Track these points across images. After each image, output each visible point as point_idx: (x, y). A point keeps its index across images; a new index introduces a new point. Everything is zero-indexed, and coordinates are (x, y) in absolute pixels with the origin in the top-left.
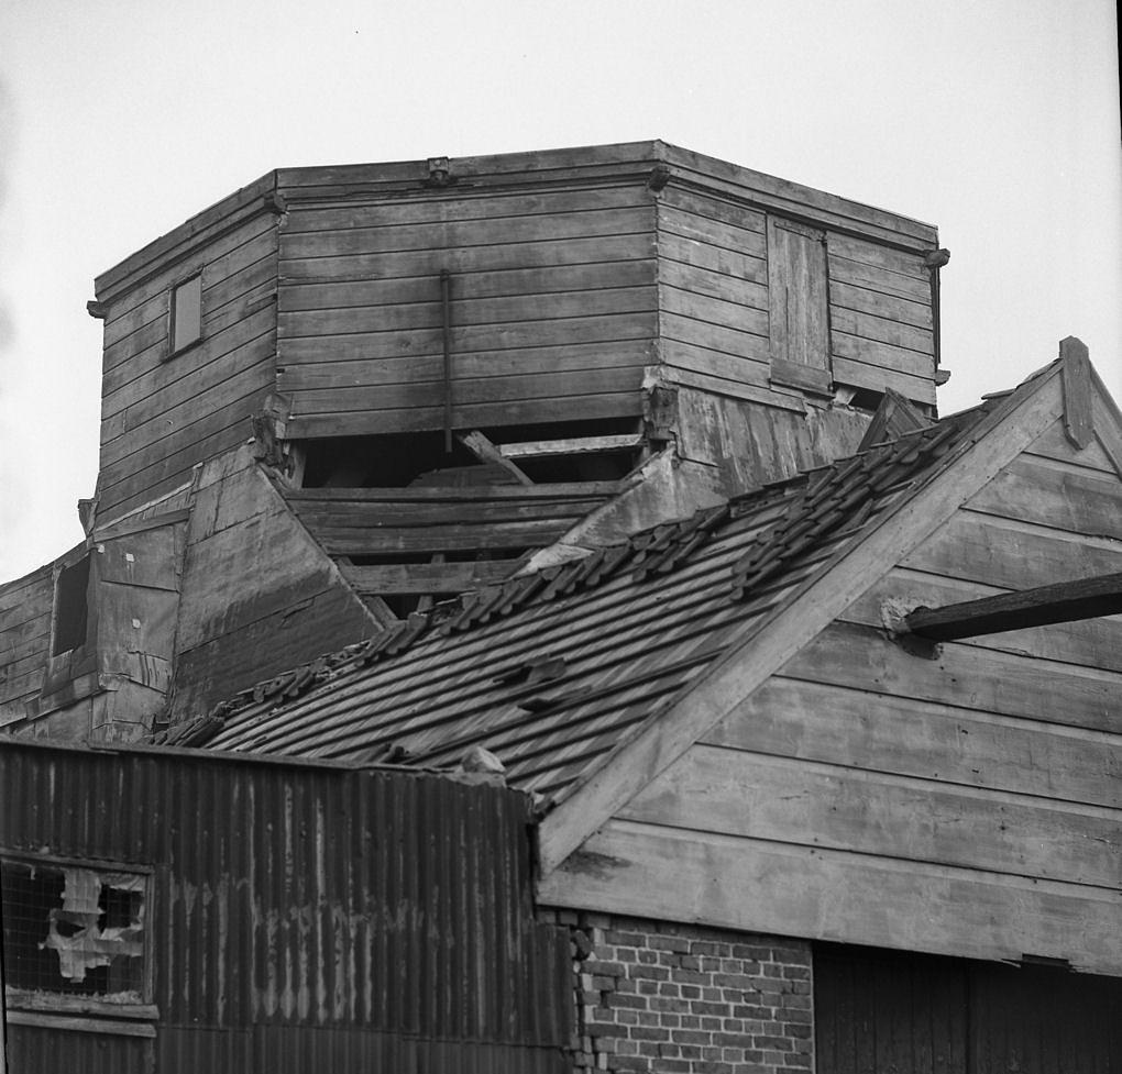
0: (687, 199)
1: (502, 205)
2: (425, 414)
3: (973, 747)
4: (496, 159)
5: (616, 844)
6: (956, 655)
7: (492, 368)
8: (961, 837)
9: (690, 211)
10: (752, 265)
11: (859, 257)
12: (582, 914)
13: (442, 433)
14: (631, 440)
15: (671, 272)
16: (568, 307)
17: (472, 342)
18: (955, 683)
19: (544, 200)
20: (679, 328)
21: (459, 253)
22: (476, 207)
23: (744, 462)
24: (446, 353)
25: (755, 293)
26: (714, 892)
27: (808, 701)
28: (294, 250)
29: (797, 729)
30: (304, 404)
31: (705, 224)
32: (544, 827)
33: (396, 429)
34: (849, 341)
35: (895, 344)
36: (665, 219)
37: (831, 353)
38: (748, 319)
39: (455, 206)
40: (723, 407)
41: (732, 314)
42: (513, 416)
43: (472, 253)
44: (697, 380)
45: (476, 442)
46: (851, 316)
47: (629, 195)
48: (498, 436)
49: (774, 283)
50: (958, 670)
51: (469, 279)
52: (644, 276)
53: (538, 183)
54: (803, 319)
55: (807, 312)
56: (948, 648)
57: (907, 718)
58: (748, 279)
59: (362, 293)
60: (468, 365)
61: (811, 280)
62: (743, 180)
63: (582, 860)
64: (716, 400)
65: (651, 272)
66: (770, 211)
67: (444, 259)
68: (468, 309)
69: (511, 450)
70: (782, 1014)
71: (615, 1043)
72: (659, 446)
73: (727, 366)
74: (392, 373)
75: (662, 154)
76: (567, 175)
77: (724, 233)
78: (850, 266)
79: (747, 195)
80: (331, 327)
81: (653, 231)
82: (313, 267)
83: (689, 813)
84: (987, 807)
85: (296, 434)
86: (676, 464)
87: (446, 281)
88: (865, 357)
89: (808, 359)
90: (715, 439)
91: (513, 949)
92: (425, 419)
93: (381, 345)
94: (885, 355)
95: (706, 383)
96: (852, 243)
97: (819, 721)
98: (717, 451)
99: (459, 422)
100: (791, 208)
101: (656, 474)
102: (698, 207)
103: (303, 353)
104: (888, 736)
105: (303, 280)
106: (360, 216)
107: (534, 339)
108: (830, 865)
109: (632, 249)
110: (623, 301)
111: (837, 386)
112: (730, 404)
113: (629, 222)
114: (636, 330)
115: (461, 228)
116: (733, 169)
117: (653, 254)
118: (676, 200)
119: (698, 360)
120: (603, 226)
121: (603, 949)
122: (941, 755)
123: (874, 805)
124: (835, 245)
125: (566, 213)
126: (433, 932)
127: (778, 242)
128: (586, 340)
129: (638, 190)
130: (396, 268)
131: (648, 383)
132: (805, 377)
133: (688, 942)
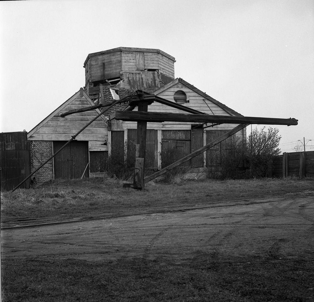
0: (125, 52)
1: (108, 55)
2: (102, 78)
3: (68, 124)
4: (107, 51)
5: (34, 135)
6: (67, 117)
7: (108, 73)
8: (66, 131)
9: (126, 53)
10: (134, 58)
11: (149, 54)
12: (32, 141)
13: (103, 80)
14: (119, 79)
15: (123, 61)
16: (114, 66)
17: (106, 70)
18: (67, 119)
19: (112, 54)
20: (124, 67)
21: (105, 61)
22: (106, 56)
23: (132, 80)
24: (104, 72)
25: (134, 61)
26: (43, 138)
27: (52, 122)
28: (91, 62)
29: (51, 125)
30: (92, 78)
31: (128, 55)
32: (27, 135)
33: (100, 80)
34: (147, 64)
35: (153, 63)
36: (122, 55)
37: (145, 66)
38: (133, 64)
39: (104, 56)
40: (130, 74)
41: (131, 64)
42: (110, 78)
43: (106, 61)
44: (126, 72)
45: (107, 81)
46: (147, 61)
47: (119, 53)
48: (109, 80)
49: (137, 59)
50: (67, 118)
51: (106, 63)
52: (120, 62)
53: (111, 53)
54: (141, 63)
55: (141, 62)
56: (66, 116)
57: (61, 122)
58: (133, 59)
59: (97, 66)
60: (106, 72)
61: (142, 58)
62: (132, 49)
63: (31, 137)
64: (129, 74)
65: (121, 61)
66: (136, 52)
67: (104, 61)
68: (106, 67)
69: (109, 81)
70: (49, 146)
71: (35, 149)
72: (122, 79)
73: (131, 70)
74: (100, 74)
75: (121, 48)
76: (113, 52)
77: (130, 55)
78: (147, 56)
79: (133, 50)
80: (95, 70)
81: (121, 56)
82: (93, 64)
83: (41, 132)
84: (69, 129)
85: (92, 81)
86: (123, 82)
87: (104, 64)
88: (149, 65)
89: (142, 67)
90: (128, 78)
91: (26, 144)
92: (102, 79)
93: (99, 71)
94: (152, 65)
95: (128, 72)
96: (147, 53)
97: (53, 124)
98: (128, 79)
99: (105, 79)
100: (139, 51)
101: (121, 83)
102: (127, 53)
103: (92, 73)
104: (59, 124)
105: (92, 65)
106: (96, 58)
107: (111, 69)
108: (53, 135)
109: (119, 59)
110: (119, 64)
111: (145, 69)
112: (131, 74)
113: (119, 56)
114: (120, 68)
115: (105, 58)
116: (131, 48)
117: (121, 59)
118: (124, 53)
119: (127, 70)
120: (117, 57)
121: (34, 143)
122: (64, 125)
123: (57, 130)
124: (145, 54)
125: (113, 55)
126: (19, 143)
127: (138, 55)
128: (116, 69)
129: (120, 52)
130: (100, 63)
131: (121, 73)
132: (141, 69)
133: (41, 142)
